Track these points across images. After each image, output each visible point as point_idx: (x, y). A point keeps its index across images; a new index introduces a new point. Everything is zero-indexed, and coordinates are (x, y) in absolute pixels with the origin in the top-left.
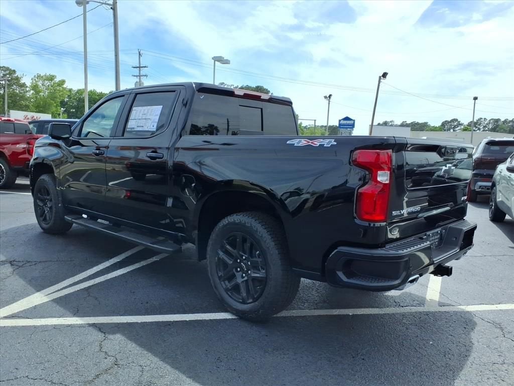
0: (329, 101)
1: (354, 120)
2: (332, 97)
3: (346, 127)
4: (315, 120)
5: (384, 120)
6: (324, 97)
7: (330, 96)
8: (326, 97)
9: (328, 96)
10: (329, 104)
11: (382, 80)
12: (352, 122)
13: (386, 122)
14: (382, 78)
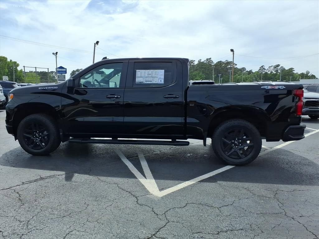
0: (56, 56)
1: (66, 69)
2: (58, 54)
3: (61, 73)
4: (48, 69)
5: (77, 69)
6: (53, 53)
7: (57, 53)
8: (53, 54)
9: (55, 53)
10: (56, 58)
11: (96, 46)
12: (65, 70)
13: (78, 69)
14: (96, 44)
